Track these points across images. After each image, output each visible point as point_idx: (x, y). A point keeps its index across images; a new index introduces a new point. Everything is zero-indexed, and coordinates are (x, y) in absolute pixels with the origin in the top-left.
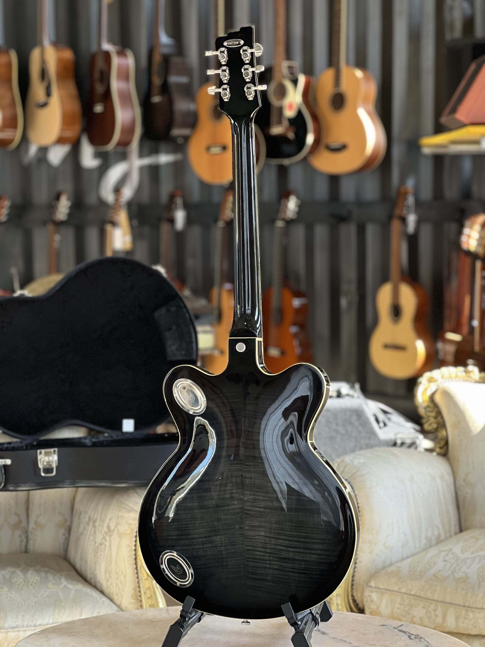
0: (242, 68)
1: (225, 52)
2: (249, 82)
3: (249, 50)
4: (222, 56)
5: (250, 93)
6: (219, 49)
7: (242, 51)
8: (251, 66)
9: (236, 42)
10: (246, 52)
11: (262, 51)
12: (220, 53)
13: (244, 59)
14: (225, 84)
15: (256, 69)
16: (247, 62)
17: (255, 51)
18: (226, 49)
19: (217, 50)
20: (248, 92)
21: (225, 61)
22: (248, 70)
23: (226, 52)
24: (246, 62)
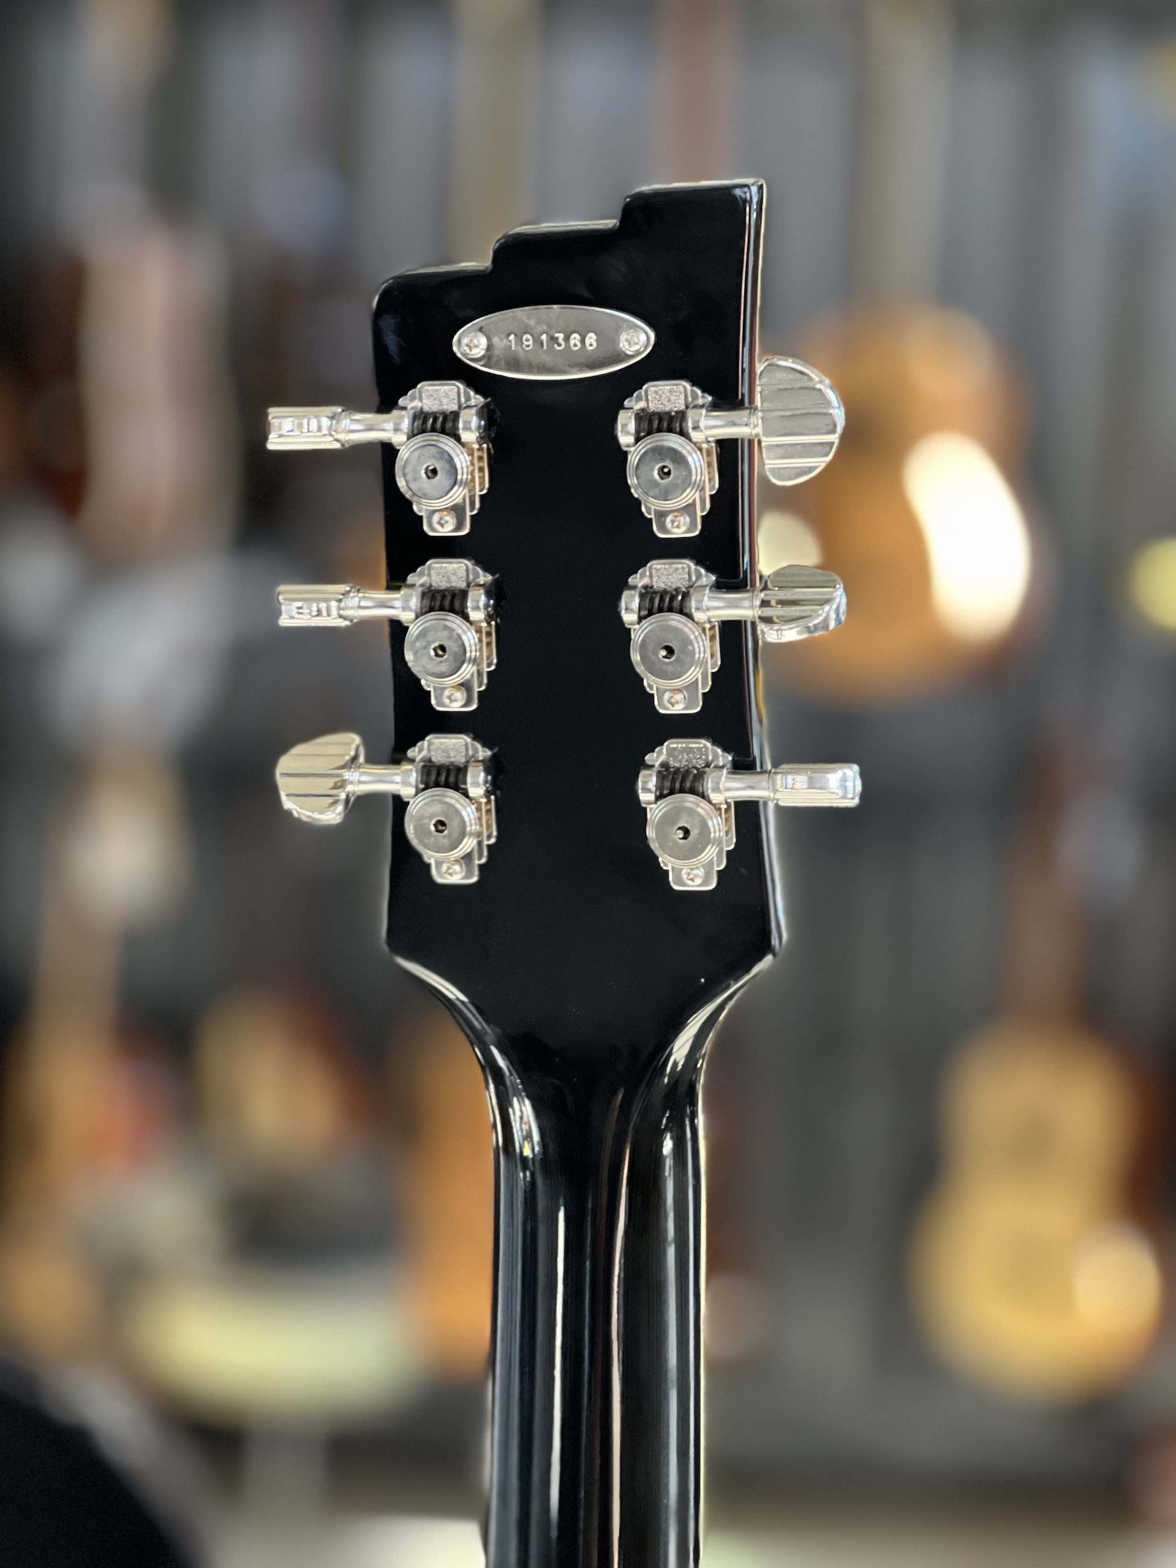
0: (624, 585)
1: (467, 428)
2: (682, 727)
3: (703, 423)
4: (431, 463)
5: (694, 833)
6: (407, 385)
7: (632, 427)
8: (709, 569)
9: (575, 338)
10: (673, 441)
11: (834, 438)
12: (411, 435)
13: (650, 507)
14: (449, 723)
15: (768, 612)
16: (680, 528)
17: (769, 433)
18: (477, 400)
19: (387, 404)
20: (667, 820)
21: (457, 510)
22: (683, 611)
23: (471, 428)
24: (663, 529)
